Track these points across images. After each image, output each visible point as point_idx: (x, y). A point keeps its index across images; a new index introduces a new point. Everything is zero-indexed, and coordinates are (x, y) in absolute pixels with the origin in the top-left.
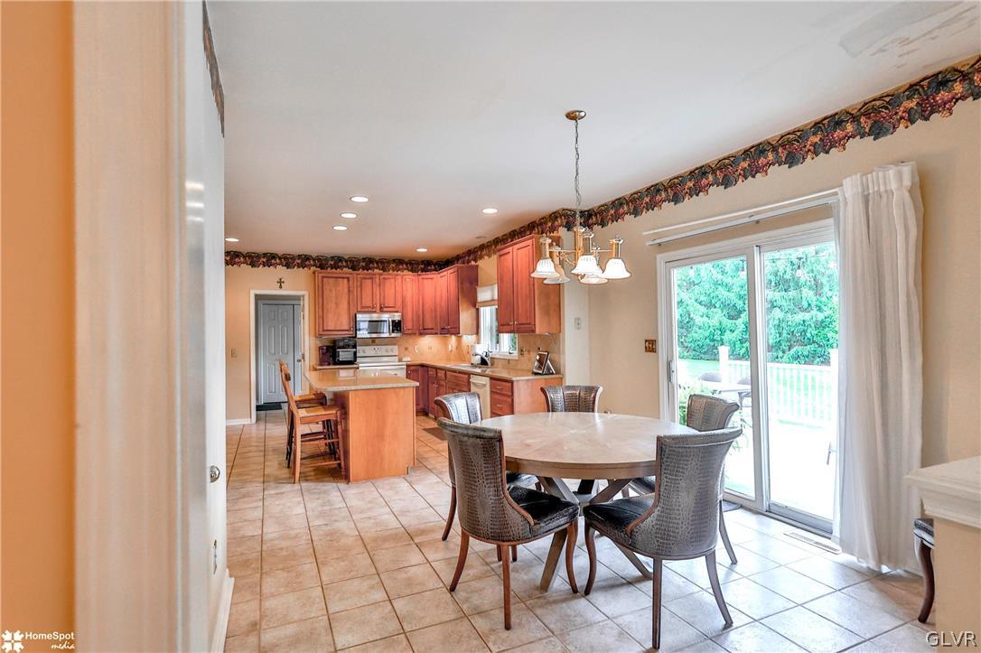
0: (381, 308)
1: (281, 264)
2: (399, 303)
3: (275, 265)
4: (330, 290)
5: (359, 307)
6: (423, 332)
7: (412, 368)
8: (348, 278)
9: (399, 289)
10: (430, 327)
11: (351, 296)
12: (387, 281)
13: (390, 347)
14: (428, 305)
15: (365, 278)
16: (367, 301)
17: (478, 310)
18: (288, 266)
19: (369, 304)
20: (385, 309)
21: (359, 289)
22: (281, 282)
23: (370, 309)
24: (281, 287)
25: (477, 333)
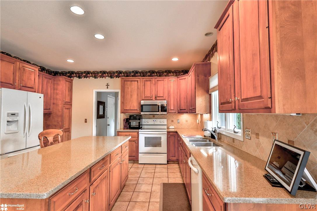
0: (155, 97)
1: (108, 76)
2: (166, 95)
3: (105, 77)
4: (128, 88)
5: (143, 97)
6: (181, 111)
7: (171, 133)
8: (137, 81)
9: (166, 86)
10: (184, 108)
11: (139, 91)
12: (159, 82)
13: (162, 120)
14: (183, 95)
15: (147, 81)
16: (148, 94)
17: (210, 95)
18: (111, 77)
19: (149, 95)
20: (158, 98)
21: (143, 87)
22: (108, 85)
23: (150, 98)
24: (107, 88)
25: (210, 112)
